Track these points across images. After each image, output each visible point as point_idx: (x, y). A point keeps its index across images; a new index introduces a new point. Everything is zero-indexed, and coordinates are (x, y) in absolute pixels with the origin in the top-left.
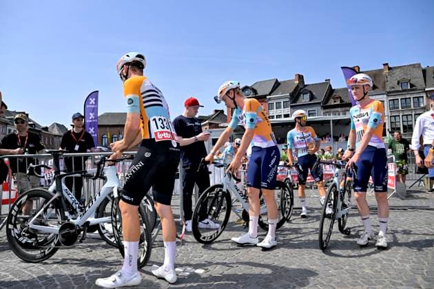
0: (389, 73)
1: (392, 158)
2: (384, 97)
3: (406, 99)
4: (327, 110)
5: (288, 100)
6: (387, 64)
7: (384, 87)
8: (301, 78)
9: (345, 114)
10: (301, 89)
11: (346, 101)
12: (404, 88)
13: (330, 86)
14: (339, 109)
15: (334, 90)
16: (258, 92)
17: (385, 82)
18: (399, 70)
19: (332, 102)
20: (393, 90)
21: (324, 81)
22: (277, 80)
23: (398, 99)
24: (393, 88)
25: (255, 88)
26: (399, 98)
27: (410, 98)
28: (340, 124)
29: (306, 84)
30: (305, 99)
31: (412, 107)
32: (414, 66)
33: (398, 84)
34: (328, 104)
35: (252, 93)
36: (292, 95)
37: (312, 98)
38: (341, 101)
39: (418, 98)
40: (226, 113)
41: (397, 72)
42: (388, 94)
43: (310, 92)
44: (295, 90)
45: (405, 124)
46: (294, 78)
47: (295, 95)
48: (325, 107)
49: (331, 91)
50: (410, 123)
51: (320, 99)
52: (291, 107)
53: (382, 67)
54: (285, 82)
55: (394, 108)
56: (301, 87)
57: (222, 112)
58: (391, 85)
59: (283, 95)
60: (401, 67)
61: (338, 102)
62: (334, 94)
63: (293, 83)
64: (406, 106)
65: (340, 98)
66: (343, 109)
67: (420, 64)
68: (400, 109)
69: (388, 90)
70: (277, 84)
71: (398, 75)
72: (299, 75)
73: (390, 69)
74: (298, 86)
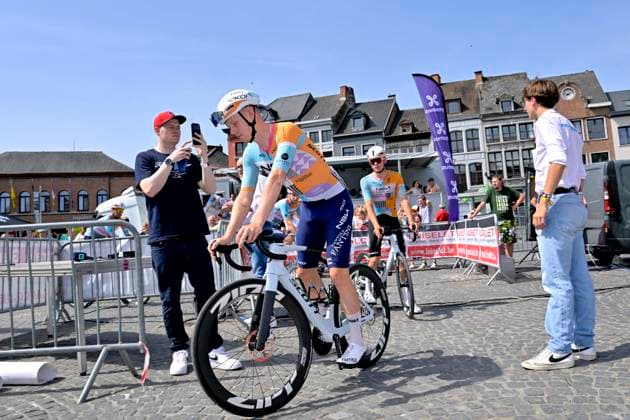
0: (483, 86)
1: (493, 218)
2: (477, 124)
3: (509, 126)
4: (392, 144)
5: (329, 128)
6: (480, 72)
7: (477, 109)
8: (349, 91)
9: (420, 150)
10: (351, 110)
11: (422, 129)
12: (506, 110)
13: (396, 105)
14: (411, 143)
15: (402, 112)
16: (280, 114)
17: (478, 100)
18: (497, 82)
19: (399, 132)
20: (491, 112)
21: (387, 98)
22: (311, 95)
23: (497, 127)
24: (490, 109)
25: (274, 108)
26: (500, 124)
27: (514, 125)
28: (413, 166)
29: (357, 102)
30: (356, 126)
31: (519, 139)
32: (517, 76)
33: (497, 103)
34: (393, 135)
35: (269, 117)
36: (335, 120)
37: (368, 124)
38: (414, 129)
39: (526, 124)
40: (226, 151)
41: (495, 85)
42: (484, 118)
43: (365, 115)
44: (341, 111)
45: (510, 164)
46: (338, 92)
47: (341, 122)
48: (388, 140)
49: (398, 114)
50: (516, 163)
51: (381, 126)
52: (335, 139)
53: (474, 77)
54: (324, 98)
55: (493, 140)
56: (350, 106)
57: (220, 149)
58: (487, 105)
59: (322, 119)
60: (499, 77)
61: (409, 132)
62: (403, 118)
63: (338, 101)
64: (509, 138)
65: (412, 124)
66: (418, 142)
67: (525, 74)
68: (502, 141)
69: (483, 113)
70: (311, 103)
71: (496, 90)
72: (347, 88)
73: (484, 79)
74: (344, 106)
